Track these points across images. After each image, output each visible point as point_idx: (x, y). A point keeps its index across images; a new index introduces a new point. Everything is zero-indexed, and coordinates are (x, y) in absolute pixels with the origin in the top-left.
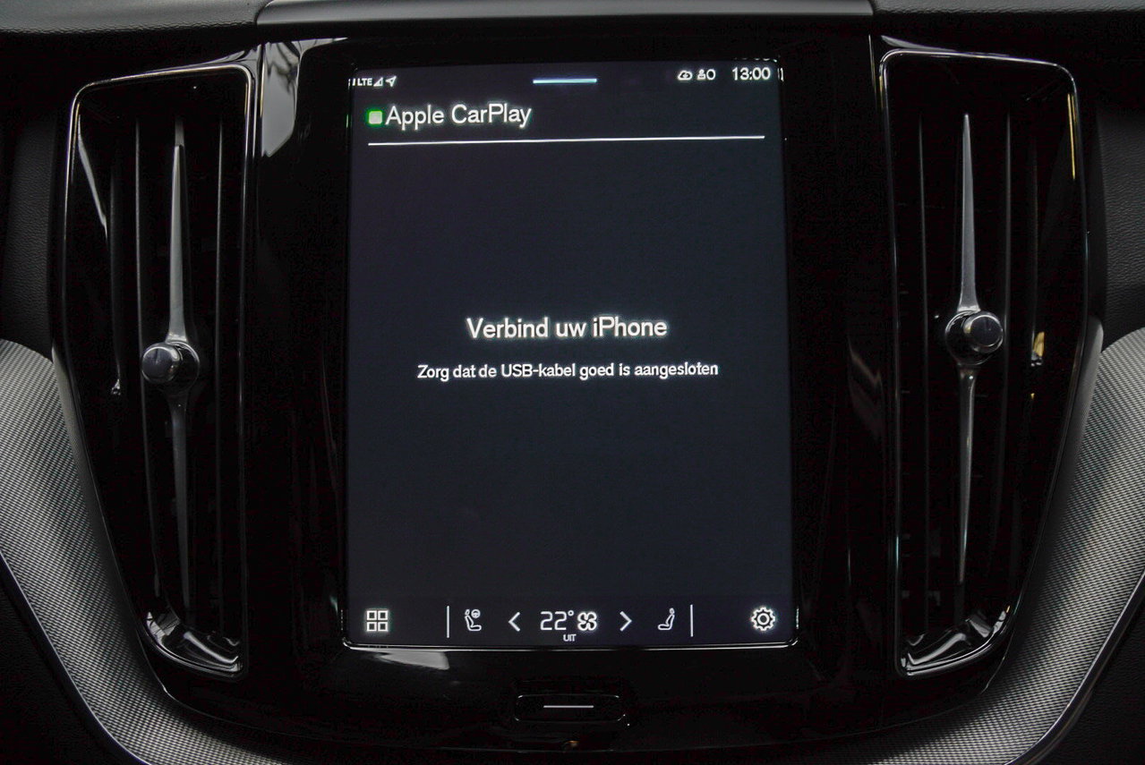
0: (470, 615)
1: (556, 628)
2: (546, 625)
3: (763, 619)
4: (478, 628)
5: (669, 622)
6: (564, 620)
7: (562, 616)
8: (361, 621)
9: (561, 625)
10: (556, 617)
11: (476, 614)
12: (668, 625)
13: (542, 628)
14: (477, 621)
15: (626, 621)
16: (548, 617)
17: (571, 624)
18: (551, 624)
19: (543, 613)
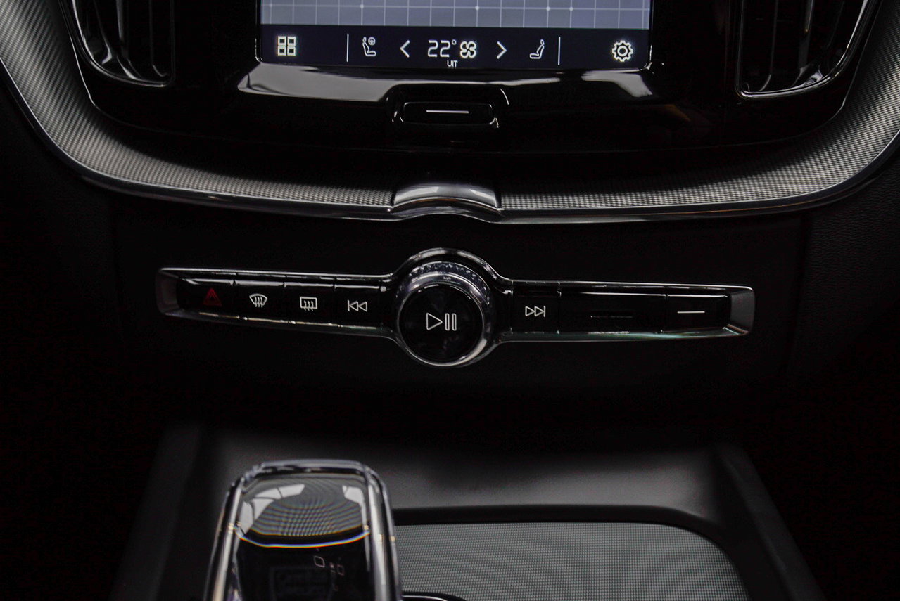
0: (367, 42)
1: (442, 55)
2: (432, 52)
3: (623, 51)
4: (374, 54)
5: (539, 52)
6: (448, 48)
7: (446, 45)
8: (273, 45)
9: (444, 52)
10: (441, 45)
11: (372, 41)
12: (537, 55)
13: (429, 55)
14: (372, 48)
15: (502, 50)
16: (434, 45)
17: (454, 52)
18: (437, 52)
19: (430, 42)
